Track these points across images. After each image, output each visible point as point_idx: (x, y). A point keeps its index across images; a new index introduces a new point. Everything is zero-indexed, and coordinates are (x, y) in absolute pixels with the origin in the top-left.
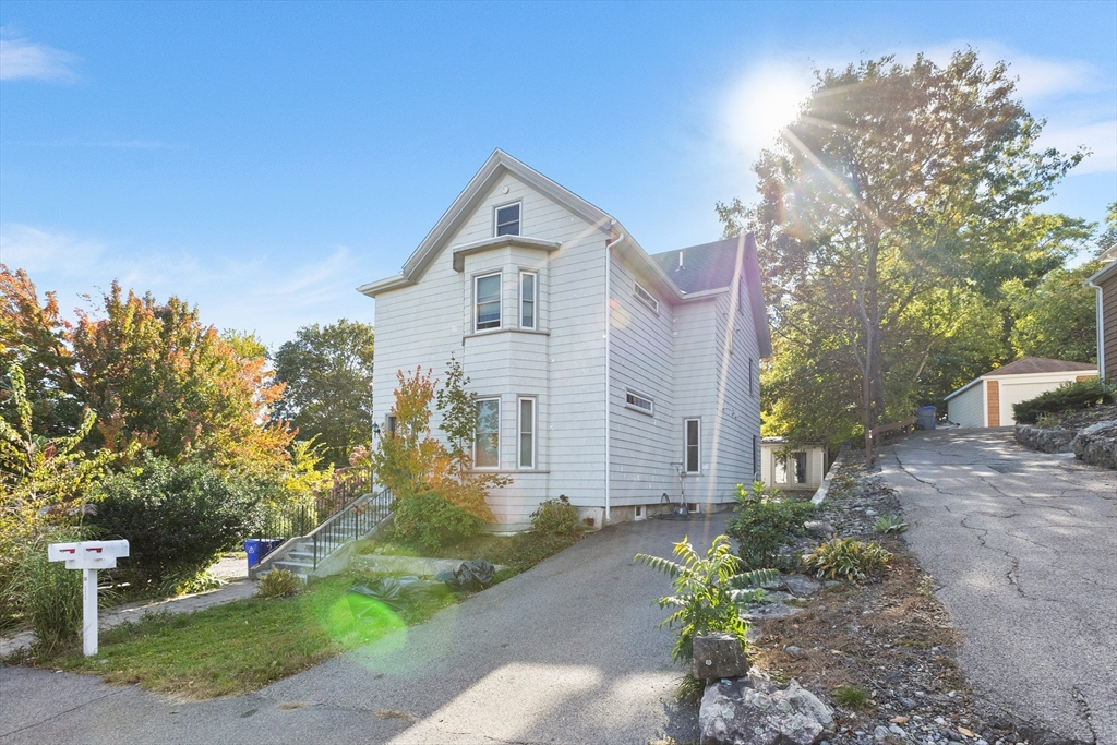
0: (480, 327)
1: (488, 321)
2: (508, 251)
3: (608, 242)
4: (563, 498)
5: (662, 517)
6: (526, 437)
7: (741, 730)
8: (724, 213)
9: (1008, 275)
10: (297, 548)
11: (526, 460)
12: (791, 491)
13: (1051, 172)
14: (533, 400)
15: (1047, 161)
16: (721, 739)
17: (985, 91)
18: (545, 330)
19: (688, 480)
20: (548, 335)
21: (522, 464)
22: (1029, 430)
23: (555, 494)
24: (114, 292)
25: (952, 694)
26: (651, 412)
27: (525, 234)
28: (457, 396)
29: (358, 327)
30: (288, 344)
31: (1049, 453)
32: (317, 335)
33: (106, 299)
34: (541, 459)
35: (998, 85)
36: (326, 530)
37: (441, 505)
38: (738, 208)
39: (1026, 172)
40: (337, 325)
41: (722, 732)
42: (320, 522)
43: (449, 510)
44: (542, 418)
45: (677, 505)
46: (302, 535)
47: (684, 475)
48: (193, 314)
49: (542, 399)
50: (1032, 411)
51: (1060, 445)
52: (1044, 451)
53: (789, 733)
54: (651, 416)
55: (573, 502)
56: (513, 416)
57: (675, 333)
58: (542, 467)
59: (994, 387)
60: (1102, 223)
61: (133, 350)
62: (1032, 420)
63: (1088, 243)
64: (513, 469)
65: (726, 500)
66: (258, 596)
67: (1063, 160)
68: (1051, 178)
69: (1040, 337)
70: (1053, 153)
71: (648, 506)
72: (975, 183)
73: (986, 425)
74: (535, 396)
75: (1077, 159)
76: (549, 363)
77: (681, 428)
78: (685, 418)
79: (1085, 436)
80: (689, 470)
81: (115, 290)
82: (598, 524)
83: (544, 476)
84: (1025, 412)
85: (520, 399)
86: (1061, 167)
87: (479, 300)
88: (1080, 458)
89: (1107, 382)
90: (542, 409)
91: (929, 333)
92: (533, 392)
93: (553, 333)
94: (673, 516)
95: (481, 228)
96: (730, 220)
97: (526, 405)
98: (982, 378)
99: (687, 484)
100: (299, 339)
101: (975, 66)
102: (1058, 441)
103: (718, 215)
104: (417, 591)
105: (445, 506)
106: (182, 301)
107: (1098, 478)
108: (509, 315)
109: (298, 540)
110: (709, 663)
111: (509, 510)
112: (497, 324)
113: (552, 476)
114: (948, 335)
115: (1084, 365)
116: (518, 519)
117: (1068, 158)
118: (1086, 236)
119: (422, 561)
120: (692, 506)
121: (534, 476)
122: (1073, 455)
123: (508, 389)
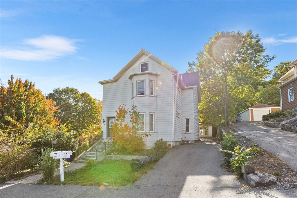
0: (138, 94)
1: (141, 93)
2: (147, 75)
3: (173, 74)
4: (161, 139)
5: (182, 144)
6: (152, 124)
7: (262, 180)
8: (190, 65)
9: (260, 85)
10: (86, 154)
11: (152, 130)
12: (204, 137)
13: (267, 60)
14: (153, 114)
15: (266, 58)
16: (259, 182)
17: (254, 40)
18: (156, 96)
19: (186, 134)
20: (157, 97)
21: (151, 131)
22: (268, 122)
23: (159, 138)
24: (12, 79)
25: (293, 173)
26: (179, 117)
27: (149, 70)
28: (135, 112)
29: (73, 89)
30: (51, 94)
31: (274, 128)
32: (60, 91)
33: (9, 81)
34: (156, 129)
35: (256, 40)
36: (92, 149)
37: (133, 141)
38: (194, 64)
39: (261, 60)
40: (66, 88)
41: (258, 181)
42: (90, 146)
43: (135, 143)
44: (156, 118)
45: (184, 141)
46: (87, 150)
47: (185, 133)
48: (33, 86)
49: (156, 114)
50: (267, 118)
51: (277, 126)
52: (273, 127)
53: (271, 180)
54: (179, 118)
55: (164, 140)
56: (148, 118)
57: (183, 97)
58: (156, 131)
59: (252, 111)
60: (273, 70)
61: (17, 96)
62: (268, 120)
63: (270, 75)
64: (149, 132)
65: (196, 140)
66: (86, 166)
67: (270, 58)
68: (267, 62)
69: (262, 99)
70: (268, 56)
71: (179, 141)
72: (251, 62)
73: (250, 121)
74: (154, 113)
75: (273, 58)
76: (157, 104)
77: (184, 121)
78: (185, 118)
79: (284, 124)
80: (187, 132)
81: (12, 78)
82: (172, 146)
83: (156, 134)
84: (265, 118)
85: (150, 113)
86: (270, 59)
87: (138, 87)
88: (282, 129)
89: (283, 111)
90: (156, 116)
91: (237, 97)
92: (153, 112)
93: (158, 97)
94: (184, 144)
95: (136, 68)
96: (191, 67)
97: (152, 115)
98: (249, 108)
99: (187, 135)
100: (54, 92)
101: (252, 34)
102: (276, 125)
103: (188, 65)
104: (146, 162)
105: (134, 142)
106: (30, 81)
107: (290, 134)
108: (147, 92)
109: (86, 152)
110: (247, 170)
111: (148, 143)
112: (144, 94)
113: (158, 134)
114: (241, 98)
115: (272, 106)
116: (150, 145)
117: (271, 57)
118: (269, 73)
119: (129, 156)
120: (188, 141)
121: (154, 134)
122: (280, 128)
123: (147, 111)
